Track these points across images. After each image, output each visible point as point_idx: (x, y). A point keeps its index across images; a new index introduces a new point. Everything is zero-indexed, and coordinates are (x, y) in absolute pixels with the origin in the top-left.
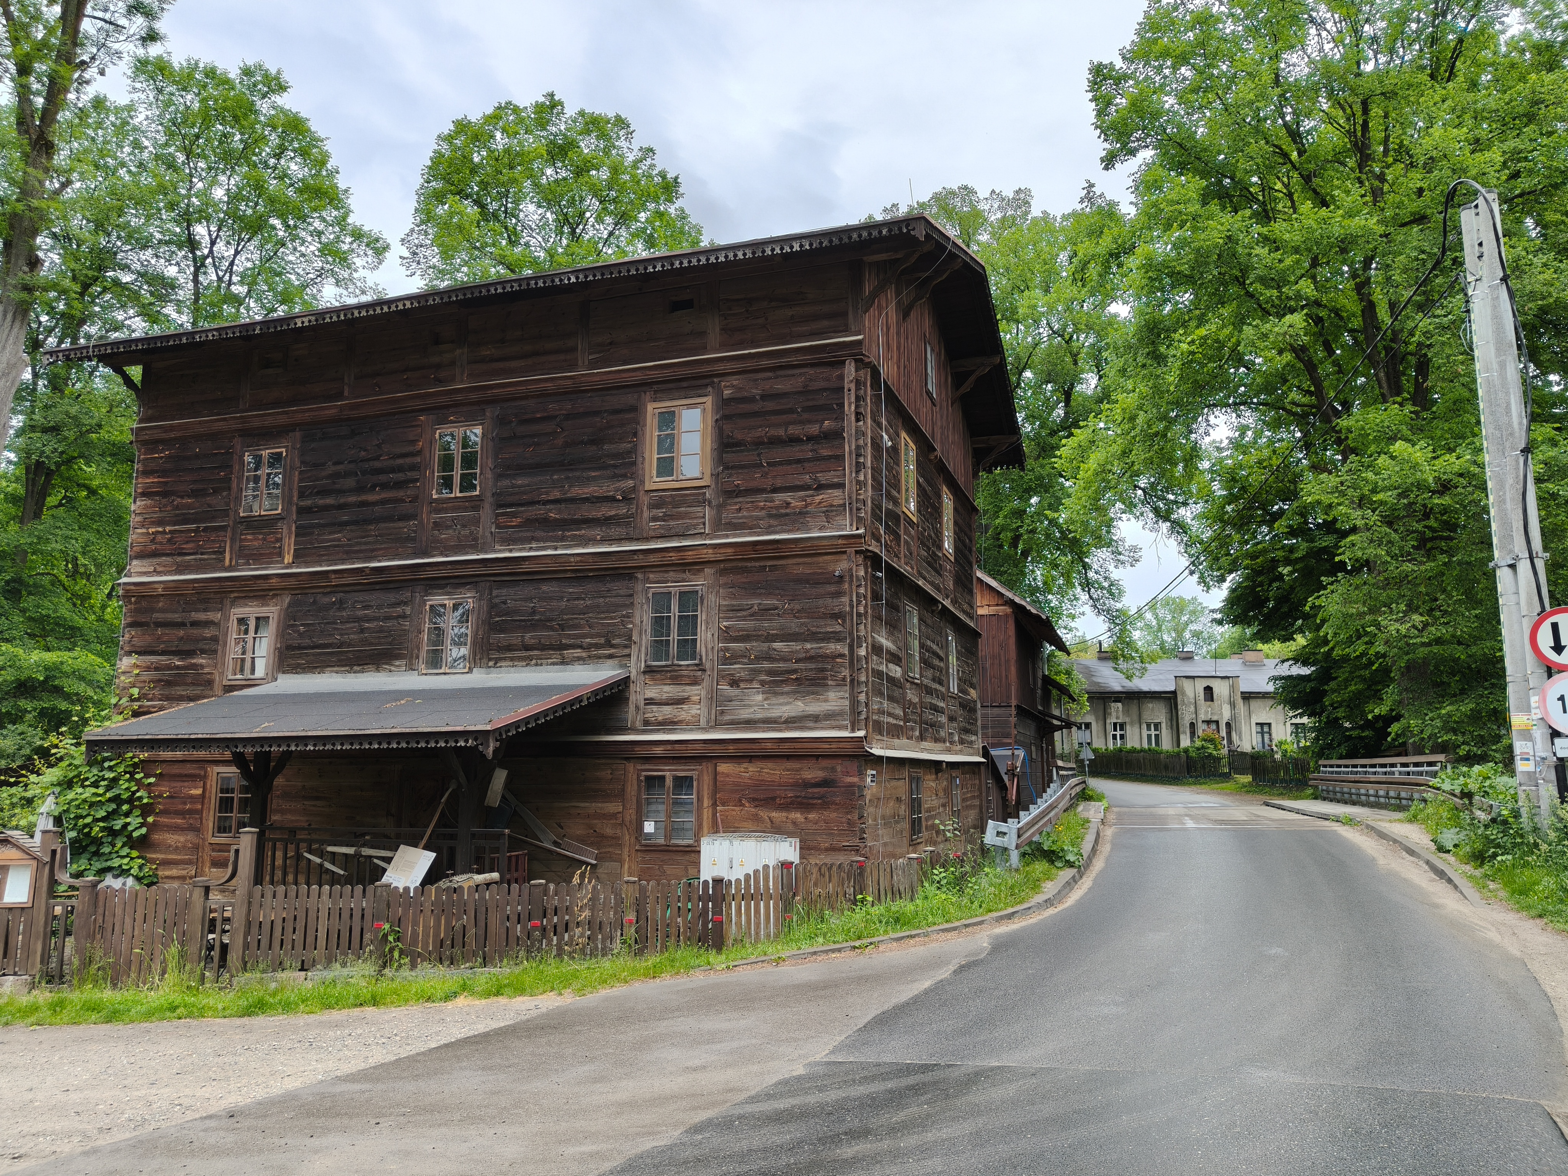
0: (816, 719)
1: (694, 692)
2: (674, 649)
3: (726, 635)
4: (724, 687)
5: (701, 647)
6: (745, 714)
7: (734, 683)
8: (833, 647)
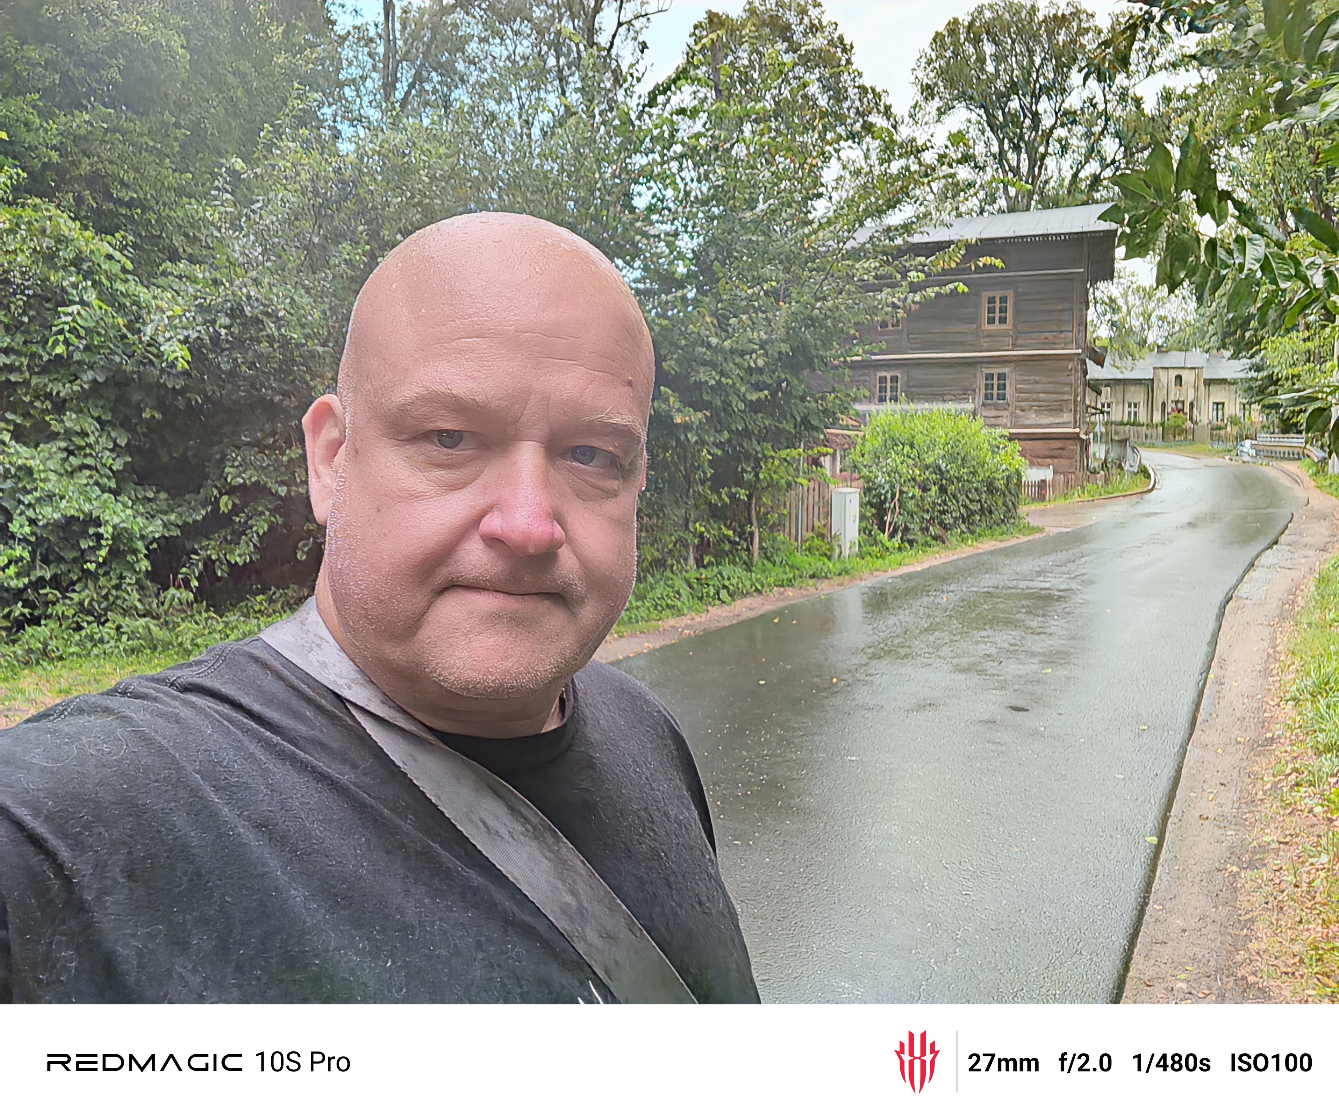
0: (1058, 425)
1: (1005, 413)
2: (995, 396)
3: (1019, 391)
4: (1018, 412)
5: (1007, 396)
6: (1027, 422)
7: (1023, 410)
8: (1066, 397)
